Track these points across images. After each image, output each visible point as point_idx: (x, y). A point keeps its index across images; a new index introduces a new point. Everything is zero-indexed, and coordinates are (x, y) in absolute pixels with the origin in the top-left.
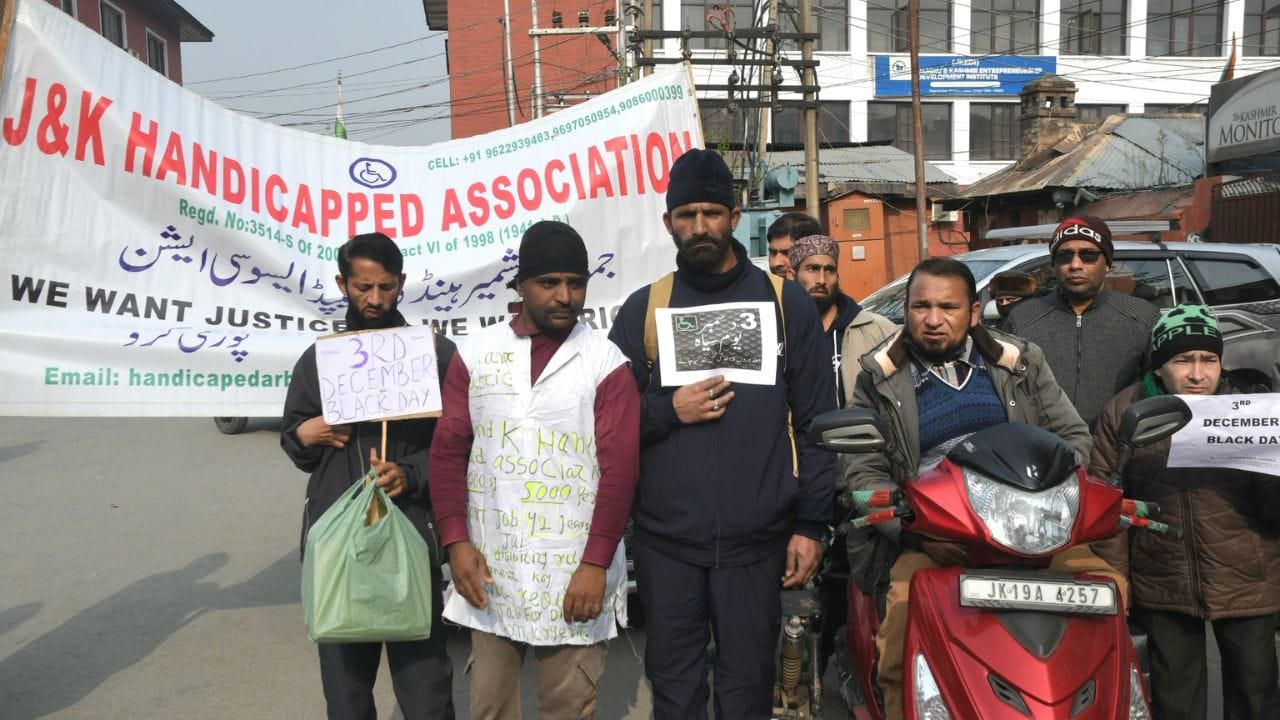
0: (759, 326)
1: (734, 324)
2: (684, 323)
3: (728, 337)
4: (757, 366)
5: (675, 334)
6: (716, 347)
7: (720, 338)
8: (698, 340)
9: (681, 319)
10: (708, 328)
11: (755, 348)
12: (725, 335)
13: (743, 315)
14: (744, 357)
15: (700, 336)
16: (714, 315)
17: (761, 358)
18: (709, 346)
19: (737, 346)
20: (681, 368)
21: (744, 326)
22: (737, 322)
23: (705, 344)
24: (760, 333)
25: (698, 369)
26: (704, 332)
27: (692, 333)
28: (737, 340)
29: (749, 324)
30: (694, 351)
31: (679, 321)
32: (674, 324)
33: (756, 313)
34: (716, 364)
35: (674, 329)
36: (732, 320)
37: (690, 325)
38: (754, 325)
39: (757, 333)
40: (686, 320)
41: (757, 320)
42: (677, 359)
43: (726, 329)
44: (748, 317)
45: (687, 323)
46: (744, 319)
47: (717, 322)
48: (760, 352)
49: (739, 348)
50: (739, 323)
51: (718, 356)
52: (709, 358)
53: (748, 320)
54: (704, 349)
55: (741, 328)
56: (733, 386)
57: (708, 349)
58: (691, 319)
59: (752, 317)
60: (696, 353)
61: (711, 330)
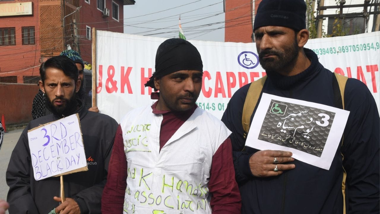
0: (330, 126)
1: (311, 119)
2: (276, 108)
3: (302, 127)
4: (318, 154)
5: (267, 114)
6: (291, 132)
7: (297, 126)
8: (280, 123)
9: (277, 105)
10: (291, 117)
11: (320, 140)
12: (301, 125)
13: (321, 115)
14: (310, 145)
15: (283, 120)
16: (300, 108)
17: (323, 148)
18: (287, 130)
19: (307, 135)
20: (261, 138)
21: (318, 123)
22: (314, 119)
23: (284, 127)
24: (329, 131)
25: (273, 142)
26: (287, 119)
27: (279, 117)
28: (308, 131)
29: (322, 122)
30: (274, 130)
31: (274, 106)
32: (270, 107)
33: (332, 115)
34: (287, 144)
35: (269, 111)
36: (311, 116)
37: (280, 111)
38: (326, 124)
39: (327, 130)
40: (279, 106)
41: (331, 121)
42: (261, 131)
43: (304, 121)
44: (324, 117)
45: (279, 109)
46: (320, 118)
47: (300, 114)
48: (324, 144)
49: (308, 138)
50: (315, 119)
51: (291, 139)
52: (283, 137)
53: (323, 119)
54: (282, 131)
55: (315, 124)
56: (296, 161)
57: (285, 132)
58: (282, 106)
59: (327, 117)
60: (276, 131)
61: (293, 119)
